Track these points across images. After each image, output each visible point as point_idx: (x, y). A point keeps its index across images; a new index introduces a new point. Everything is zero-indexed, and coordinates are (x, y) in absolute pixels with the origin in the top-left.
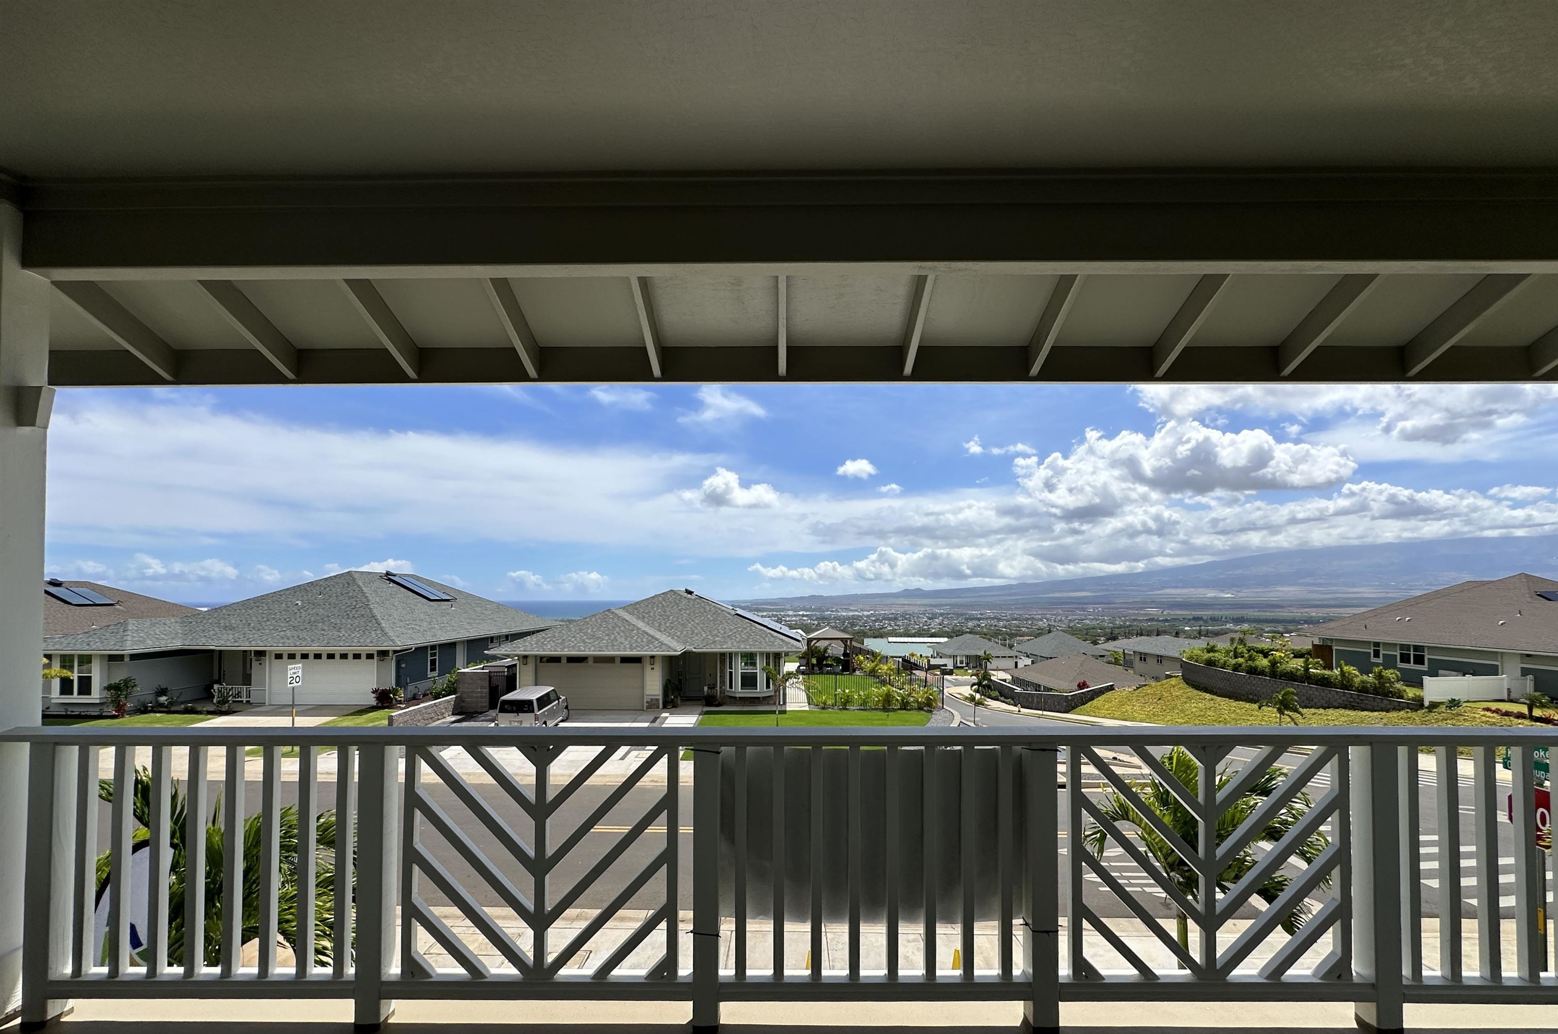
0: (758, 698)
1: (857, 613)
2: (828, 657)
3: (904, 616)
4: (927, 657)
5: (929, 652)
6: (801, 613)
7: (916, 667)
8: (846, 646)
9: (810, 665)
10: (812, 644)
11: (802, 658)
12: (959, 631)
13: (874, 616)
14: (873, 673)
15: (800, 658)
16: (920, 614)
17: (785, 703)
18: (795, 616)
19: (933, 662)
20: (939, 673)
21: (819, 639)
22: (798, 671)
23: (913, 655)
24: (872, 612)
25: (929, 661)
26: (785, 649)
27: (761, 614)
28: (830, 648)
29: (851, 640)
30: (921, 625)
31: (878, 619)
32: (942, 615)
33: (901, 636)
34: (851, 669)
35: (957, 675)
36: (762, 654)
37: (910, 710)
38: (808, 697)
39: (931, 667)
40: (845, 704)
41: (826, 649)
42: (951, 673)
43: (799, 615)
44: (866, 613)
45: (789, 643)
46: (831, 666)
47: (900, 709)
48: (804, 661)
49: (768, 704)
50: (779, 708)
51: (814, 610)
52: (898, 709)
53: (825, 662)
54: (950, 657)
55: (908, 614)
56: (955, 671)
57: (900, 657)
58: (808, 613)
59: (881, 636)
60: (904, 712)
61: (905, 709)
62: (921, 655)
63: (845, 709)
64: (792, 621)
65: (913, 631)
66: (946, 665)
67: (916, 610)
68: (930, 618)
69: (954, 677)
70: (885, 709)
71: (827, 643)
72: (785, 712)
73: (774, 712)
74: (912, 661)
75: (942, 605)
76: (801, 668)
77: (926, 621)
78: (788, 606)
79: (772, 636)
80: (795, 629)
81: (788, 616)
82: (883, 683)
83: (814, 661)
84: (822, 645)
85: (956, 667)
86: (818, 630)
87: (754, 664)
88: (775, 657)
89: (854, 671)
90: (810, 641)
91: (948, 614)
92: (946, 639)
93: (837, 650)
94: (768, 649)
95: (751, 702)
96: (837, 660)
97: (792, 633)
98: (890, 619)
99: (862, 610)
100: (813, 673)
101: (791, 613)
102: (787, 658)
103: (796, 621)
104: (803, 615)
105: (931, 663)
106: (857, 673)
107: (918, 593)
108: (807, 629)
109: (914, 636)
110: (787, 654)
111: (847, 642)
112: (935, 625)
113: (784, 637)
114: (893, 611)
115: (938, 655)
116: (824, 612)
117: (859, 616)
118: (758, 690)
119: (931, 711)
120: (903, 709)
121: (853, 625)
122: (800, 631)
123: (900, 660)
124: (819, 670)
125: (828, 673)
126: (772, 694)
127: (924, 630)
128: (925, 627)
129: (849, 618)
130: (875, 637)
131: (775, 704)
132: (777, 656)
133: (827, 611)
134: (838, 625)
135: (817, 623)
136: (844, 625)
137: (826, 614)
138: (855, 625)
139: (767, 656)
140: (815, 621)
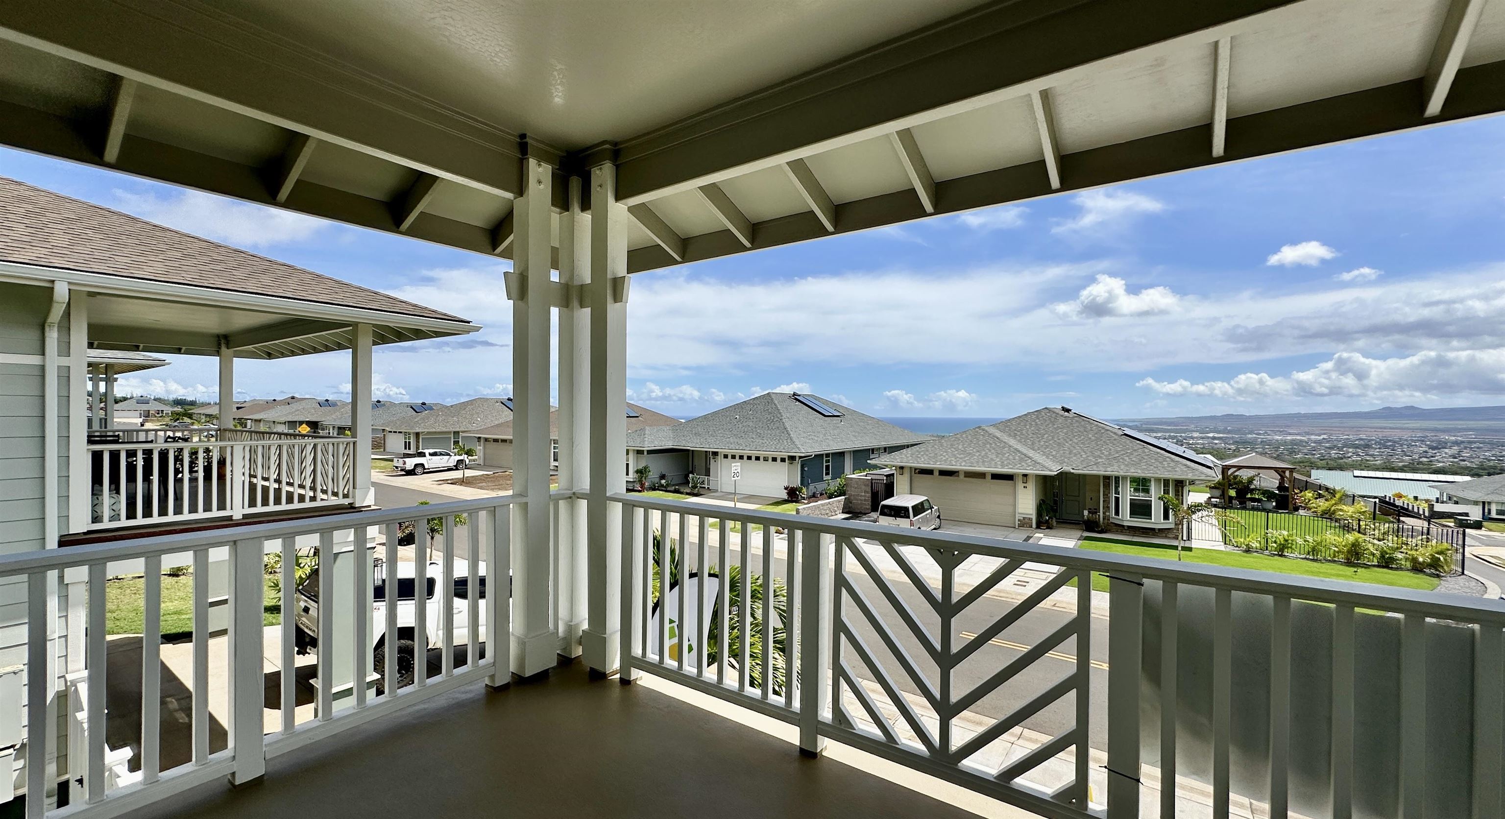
0: (1153, 529)
1: (1299, 438)
2: (1255, 489)
3: (1383, 444)
4: (1427, 501)
5: (1433, 494)
6: (1211, 435)
7: (1406, 512)
8: (1282, 478)
9: (1227, 499)
10: (1230, 472)
11: (1215, 488)
12: (1495, 467)
13: (1328, 442)
14: (1328, 515)
15: (1211, 488)
16: (1415, 441)
17: (1189, 538)
18: (1202, 438)
19: (1438, 508)
20: (1452, 524)
21: (1240, 468)
22: (1208, 502)
23: (1400, 496)
24: (1325, 436)
25: (1431, 507)
26: (1190, 476)
27: (1155, 435)
28: (1257, 478)
29: (1292, 471)
30: (1416, 457)
31: (1335, 446)
32: (1456, 443)
33: (1377, 469)
34: (1291, 506)
35: (1490, 530)
36: (1158, 480)
37: (1397, 569)
38: (1225, 536)
39: (1434, 516)
40: (1282, 550)
41: (1251, 480)
42: (1478, 525)
43: (1208, 437)
44: (1313, 437)
45: (1197, 470)
46: (1259, 501)
47: (1378, 566)
48: (1217, 493)
49: (1166, 537)
50: (1182, 544)
51: (1229, 432)
52: (1374, 566)
53: (1249, 496)
54: (1476, 503)
55: (1390, 441)
56: (1485, 524)
57: (1375, 497)
58: (1221, 435)
59: (1341, 468)
60: (1385, 570)
61: (1387, 567)
62: (1416, 498)
63: (1281, 556)
64: (1198, 444)
65: (1401, 464)
66: (1467, 515)
67: (1406, 435)
68: (1433, 448)
69: (1483, 532)
70: (1349, 563)
71: (1251, 473)
72: (1190, 549)
73: (1176, 548)
74: (1399, 503)
75: (1460, 430)
76: (1212, 500)
77: (1426, 452)
78: (1192, 427)
79: (1172, 460)
80: (1202, 453)
81: (1192, 438)
82: (1347, 528)
83: (1233, 493)
84: (1245, 475)
85: (1487, 517)
86: (1236, 457)
87: (1147, 491)
88: (1176, 485)
89: (1296, 509)
90: (1225, 469)
91: (1470, 442)
92: (1468, 478)
93: (1271, 482)
94: (1167, 475)
95: (1143, 533)
96: (1269, 495)
97: (1199, 458)
98: (1357, 447)
99: (1308, 434)
100: (1231, 508)
101: (1196, 435)
102: (1191, 487)
103: (1203, 444)
104: (1214, 438)
105: (1436, 509)
106: (1301, 512)
107: (1411, 412)
108: (1219, 455)
109: (1402, 470)
110: (1192, 483)
111: (1284, 472)
112: (1443, 458)
113: (1188, 463)
114: (1364, 437)
115: (1450, 499)
116: (1246, 434)
117: (1301, 441)
118: (1153, 520)
119: (1438, 576)
120: (1383, 567)
121: (1292, 452)
122: (1209, 456)
123: (1377, 500)
124: (1240, 504)
125: (1253, 509)
126: (1172, 526)
127: (1420, 463)
128: (1425, 460)
129: (1285, 443)
130: (1330, 469)
131: (1176, 538)
132: (1180, 485)
133: (1251, 432)
134: (1267, 450)
135: (1233, 447)
136: (1277, 451)
137: (1250, 436)
138: (1295, 452)
139: (1166, 482)
140: (1233, 444)
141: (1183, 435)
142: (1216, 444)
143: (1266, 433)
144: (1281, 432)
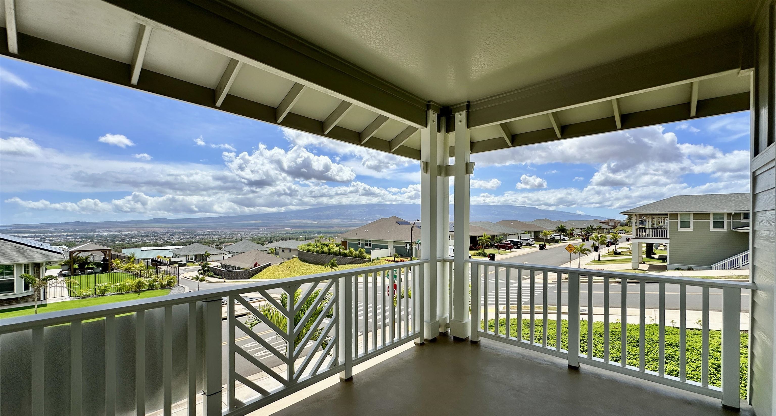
0: (17, 298)
1: (116, 233)
2: (90, 263)
3: (153, 235)
4: (169, 258)
5: (171, 255)
6: (65, 234)
7: (162, 263)
8: (105, 255)
9: (72, 270)
10: (74, 255)
11: (65, 265)
12: (190, 242)
13: (130, 235)
14: (127, 270)
15: (62, 265)
16: (165, 233)
17: (45, 298)
18: (59, 236)
19: (173, 260)
20: (177, 266)
21: (80, 251)
22: (60, 275)
23: (159, 257)
24: (129, 232)
25: (170, 260)
26: (45, 260)
27: (21, 235)
28: (91, 257)
29: (110, 250)
30: (166, 239)
31: (134, 237)
32: (179, 233)
33: (151, 246)
34: (109, 269)
35: (189, 266)
36: (19, 265)
37: (155, 289)
38: (70, 292)
39: (172, 263)
40: (103, 293)
41: (87, 258)
42: (185, 265)
43: (64, 235)
44: (123, 233)
45: (50, 256)
46: (92, 268)
47: (149, 290)
48: (66, 267)
49: (27, 301)
50: (39, 303)
51: (77, 232)
52: (147, 290)
53: (86, 267)
54: (185, 256)
55: (156, 233)
56: (187, 264)
57: (150, 259)
58: (72, 234)
59: (136, 247)
60: (151, 291)
61: (152, 289)
62: (165, 257)
63: (104, 295)
64: (57, 239)
65: (160, 243)
66: (182, 261)
67: (162, 230)
68: (172, 235)
69: (187, 267)
70: (136, 292)
71: (88, 254)
72: (45, 305)
73: (33, 307)
74: (159, 260)
75: (180, 228)
76: (63, 272)
77: (169, 237)
78: (52, 229)
79: (32, 251)
80: (60, 245)
81: (51, 236)
82: (137, 275)
83: (76, 266)
84: (83, 255)
85: (188, 262)
86: (81, 245)
87: (12, 274)
88: (34, 267)
89: (112, 270)
90: (71, 253)
91: (183, 232)
92: (182, 247)
93: (99, 257)
94: (27, 261)
95: (7, 303)
96: (98, 264)
97: (56, 248)
98: (143, 236)
99: (121, 231)
100: (75, 275)
101: (55, 234)
102: (48, 267)
103: (60, 239)
104: (67, 236)
105: (172, 261)
106: (115, 271)
107: (164, 221)
108: (70, 245)
109: (161, 245)
110: (48, 263)
111: (106, 252)
112: (175, 239)
113: (44, 252)
114: (146, 232)
115: (177, 256)
116: (87, 233)
117: (118, 235)
118: (15, 292)
119: (170, 288)
120: (150, 290)
121: (113, 241)
122: (64, 247)
123: (150, 261)
124: (81, 272)
125: (89, 273)
126: (32, 293)
127: (167, 242)
128: (169, 240)
129: (109, 236)
130: (131, 248)
131: (34, 301)
132: (37, 266)
133: (90, 232)
134: (100, 241)
135: (80, 240)
136: (105, 241)
137: (90, 233)
138: (114, 240)
139: (26, 266)
140: (80, 238)
141: (45, 234)
142: (69, 239)
143: (99, 231)
144: (107, 231)
